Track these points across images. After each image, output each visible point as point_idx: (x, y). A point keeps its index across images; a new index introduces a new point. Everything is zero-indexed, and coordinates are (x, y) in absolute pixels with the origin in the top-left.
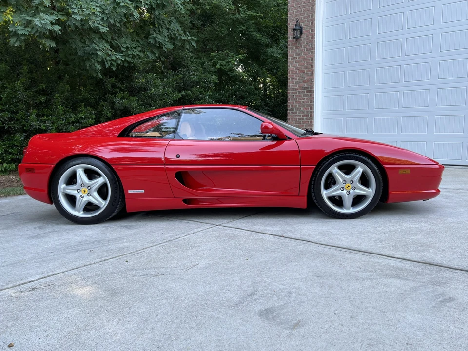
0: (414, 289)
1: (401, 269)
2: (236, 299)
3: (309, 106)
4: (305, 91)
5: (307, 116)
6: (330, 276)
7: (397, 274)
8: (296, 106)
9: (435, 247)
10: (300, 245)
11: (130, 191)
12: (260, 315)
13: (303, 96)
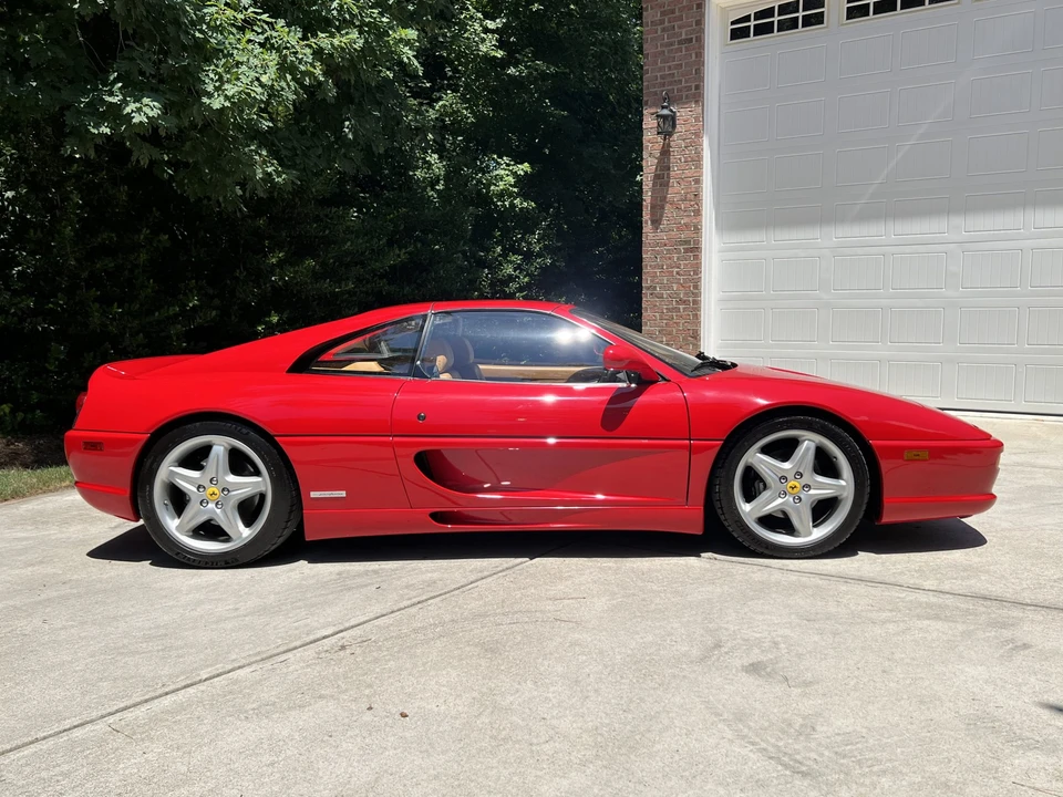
0: (967, 634)
1: (939, 606)
2: (695, 652)
3: (690, 281)
4: (682, 247)
5: (685, 302)
6: (828, 619)
7: (937, 614)
8: (661, 281)
12: (747, 672)
13: (678, 260)
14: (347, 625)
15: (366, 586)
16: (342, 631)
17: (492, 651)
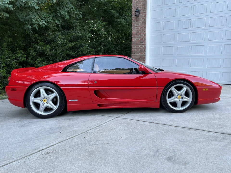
0: (226, 146)
1: (216, 137)
2: (152, 154)
3: (143, 52)
4: (141, 44)
5: (142, 57)
6: (187, 141)
7: (216, 139)
8: (136, 52)
9: (225, 126)
10: (164, 127)
11: (70, 101)
12: (167, 160)
13: (140, 47)
14: (50, 145)
15: (57, 132)
16: (48, 147)
17: (92, 154)
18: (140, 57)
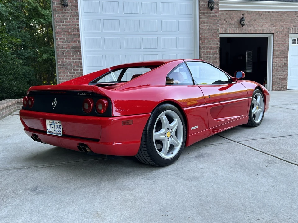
3: (78, 62)
4: (74, 49)
5: (77, 70)
8: (66, 62)
13: (73, 54)
18: (74, 70)
